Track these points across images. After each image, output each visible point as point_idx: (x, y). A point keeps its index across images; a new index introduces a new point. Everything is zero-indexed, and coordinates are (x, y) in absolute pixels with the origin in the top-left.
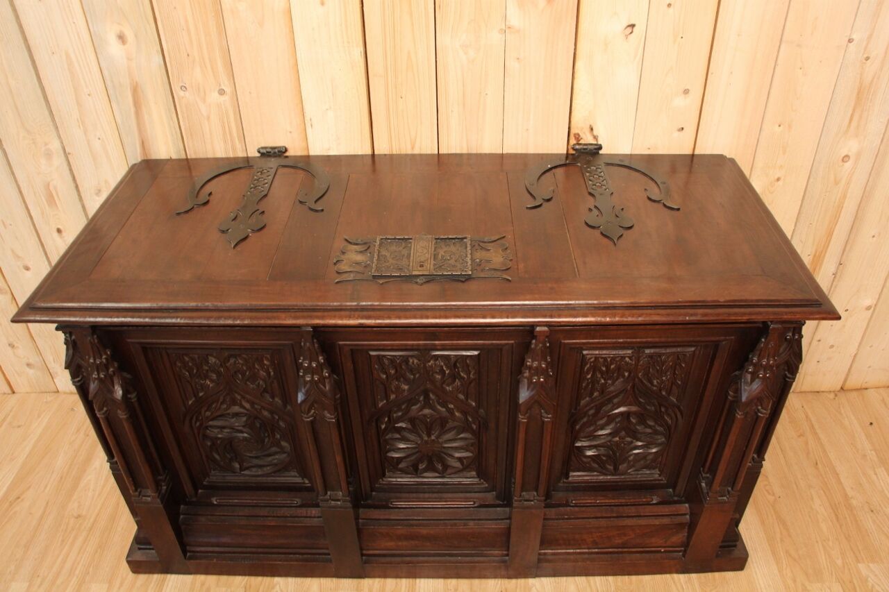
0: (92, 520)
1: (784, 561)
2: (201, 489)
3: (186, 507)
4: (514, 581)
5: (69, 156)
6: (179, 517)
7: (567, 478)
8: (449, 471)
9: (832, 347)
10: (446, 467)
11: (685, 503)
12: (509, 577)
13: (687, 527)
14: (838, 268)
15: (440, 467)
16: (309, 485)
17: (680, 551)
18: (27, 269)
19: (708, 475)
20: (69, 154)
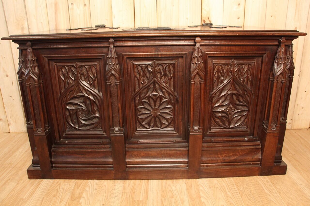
0: (15, 165)
1: (302, 172)
2: (62, 139)
3: (55, 145)
4: (191, 180)
5: (30, 30)
6: (52, 149)
7: (210, 130)
8: (163, 126)
9: (303, 108)
10: (162, 124)
11: (258, 141)
12: (189, 178)
13: (260, 151)
14: (300, 73)
15: (159, 125)
16: (106, 135)
17: (258, 164)
18: (7, 76)
19: (266, 122)
20: (30, 29)
